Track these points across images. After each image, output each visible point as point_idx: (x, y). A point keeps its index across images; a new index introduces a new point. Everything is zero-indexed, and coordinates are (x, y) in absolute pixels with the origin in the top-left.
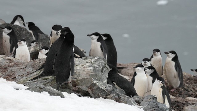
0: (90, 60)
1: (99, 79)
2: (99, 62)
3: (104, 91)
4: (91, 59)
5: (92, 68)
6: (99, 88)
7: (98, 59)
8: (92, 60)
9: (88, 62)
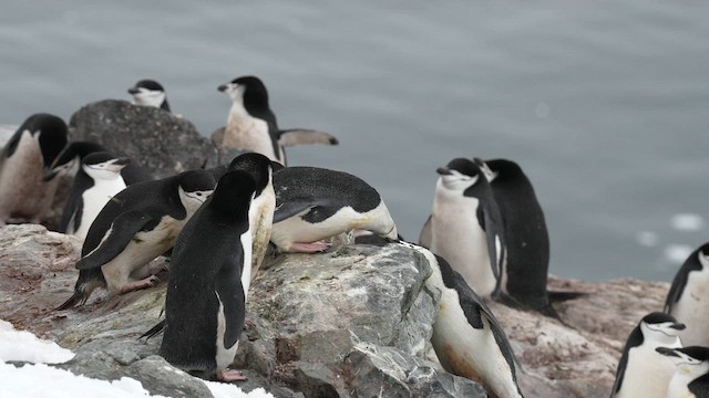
0: (362, 257)
1: (390, 339)
2: (394, 269)
3: (396, 384)
4: (366, 256)
5: (362, 291)
6: (376, 372)
7: (394, 254)
8: (369, 258)
9: (350, 268)
